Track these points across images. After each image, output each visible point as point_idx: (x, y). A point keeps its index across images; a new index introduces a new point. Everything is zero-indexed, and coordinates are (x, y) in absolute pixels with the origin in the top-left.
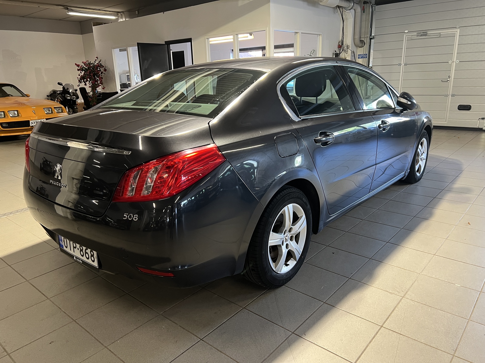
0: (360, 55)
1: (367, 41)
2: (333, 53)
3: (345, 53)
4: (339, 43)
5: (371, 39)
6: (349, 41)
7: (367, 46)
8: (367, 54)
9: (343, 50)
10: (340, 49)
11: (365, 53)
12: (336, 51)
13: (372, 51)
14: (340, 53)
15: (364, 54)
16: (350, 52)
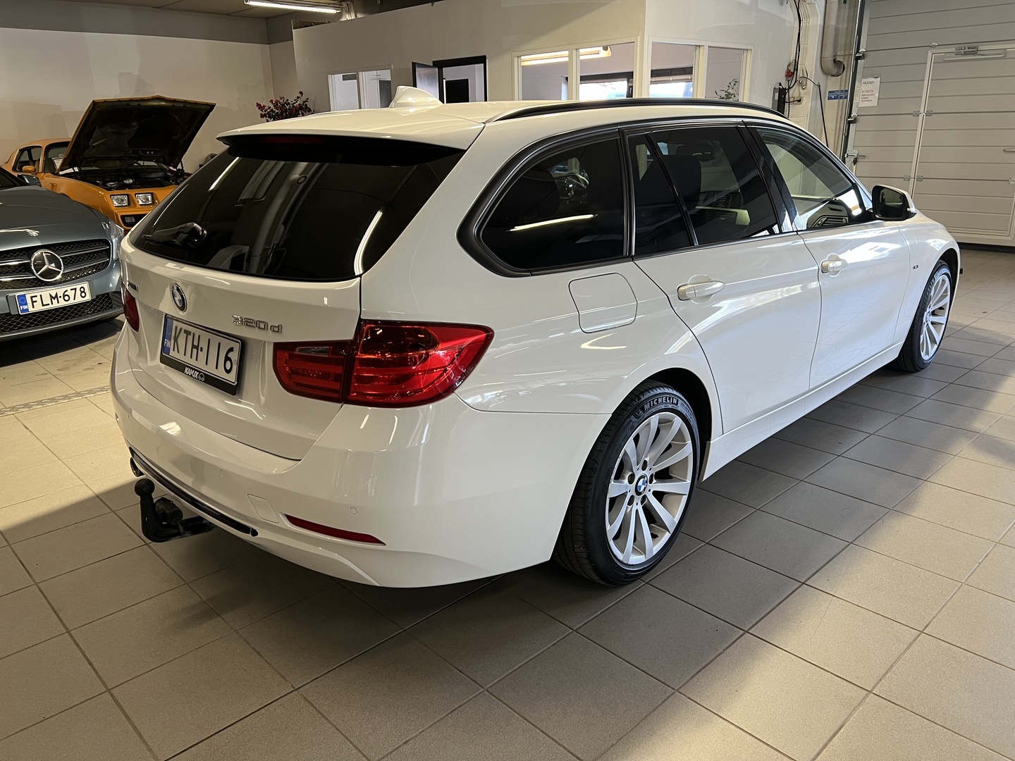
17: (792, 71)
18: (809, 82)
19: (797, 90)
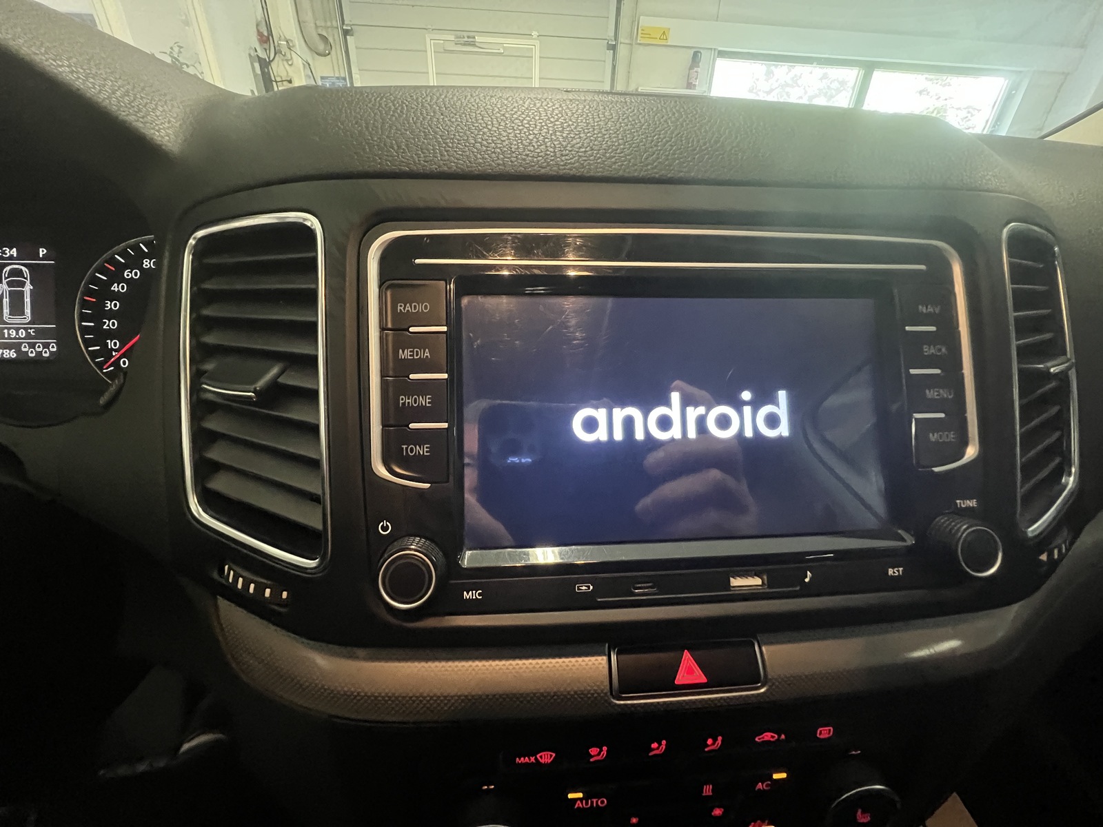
0: (327, 78)
1: (335, 37)
2: (250, 55)
3: (285, 63)
4: (257, 25)
5: (346, 33)
6: (286, 25)
7: (338, 53)
8: (344, 79)
9: (275, 54)
10: (266, 46)
11: (337, 75)
12: (256, 51)
13: (354, 70)
14: (270, 62)
15: (338, 78)
16: (298, 62)
17: (266, 34)
18: (294, 55)
19: (281, 67)
